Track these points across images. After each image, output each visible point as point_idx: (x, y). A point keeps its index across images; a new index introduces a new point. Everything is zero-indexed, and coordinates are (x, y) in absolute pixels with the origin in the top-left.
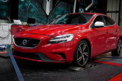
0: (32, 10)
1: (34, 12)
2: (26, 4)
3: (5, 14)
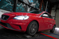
0: (22, 10)
1: (23, 11)
2: (20, 8)
3: (11, 10)
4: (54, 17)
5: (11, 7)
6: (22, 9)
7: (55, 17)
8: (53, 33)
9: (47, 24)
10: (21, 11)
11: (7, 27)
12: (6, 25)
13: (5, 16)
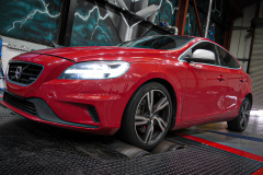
0: (100, 38)
1: (103, 40)
2: (91, 27)
3: (50, 37)
4: (244, 60)
5: (50, 26)
6: (98, 32)
7: (249, 60)
8: (244, 134)
9: (212, 95)
10: (95, 39)
11: (35, 115)
12: (32, 105)
13: (23, 65)
